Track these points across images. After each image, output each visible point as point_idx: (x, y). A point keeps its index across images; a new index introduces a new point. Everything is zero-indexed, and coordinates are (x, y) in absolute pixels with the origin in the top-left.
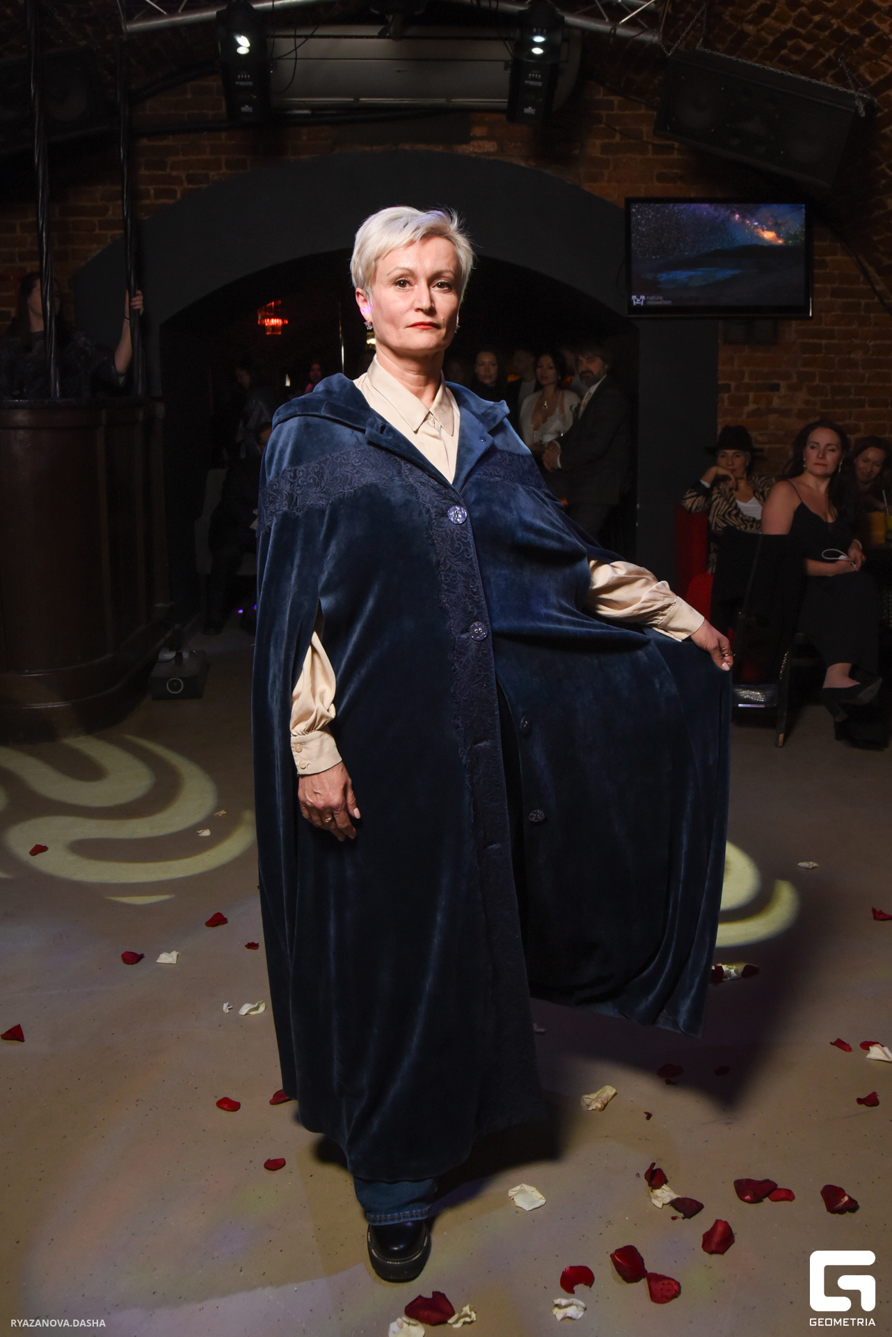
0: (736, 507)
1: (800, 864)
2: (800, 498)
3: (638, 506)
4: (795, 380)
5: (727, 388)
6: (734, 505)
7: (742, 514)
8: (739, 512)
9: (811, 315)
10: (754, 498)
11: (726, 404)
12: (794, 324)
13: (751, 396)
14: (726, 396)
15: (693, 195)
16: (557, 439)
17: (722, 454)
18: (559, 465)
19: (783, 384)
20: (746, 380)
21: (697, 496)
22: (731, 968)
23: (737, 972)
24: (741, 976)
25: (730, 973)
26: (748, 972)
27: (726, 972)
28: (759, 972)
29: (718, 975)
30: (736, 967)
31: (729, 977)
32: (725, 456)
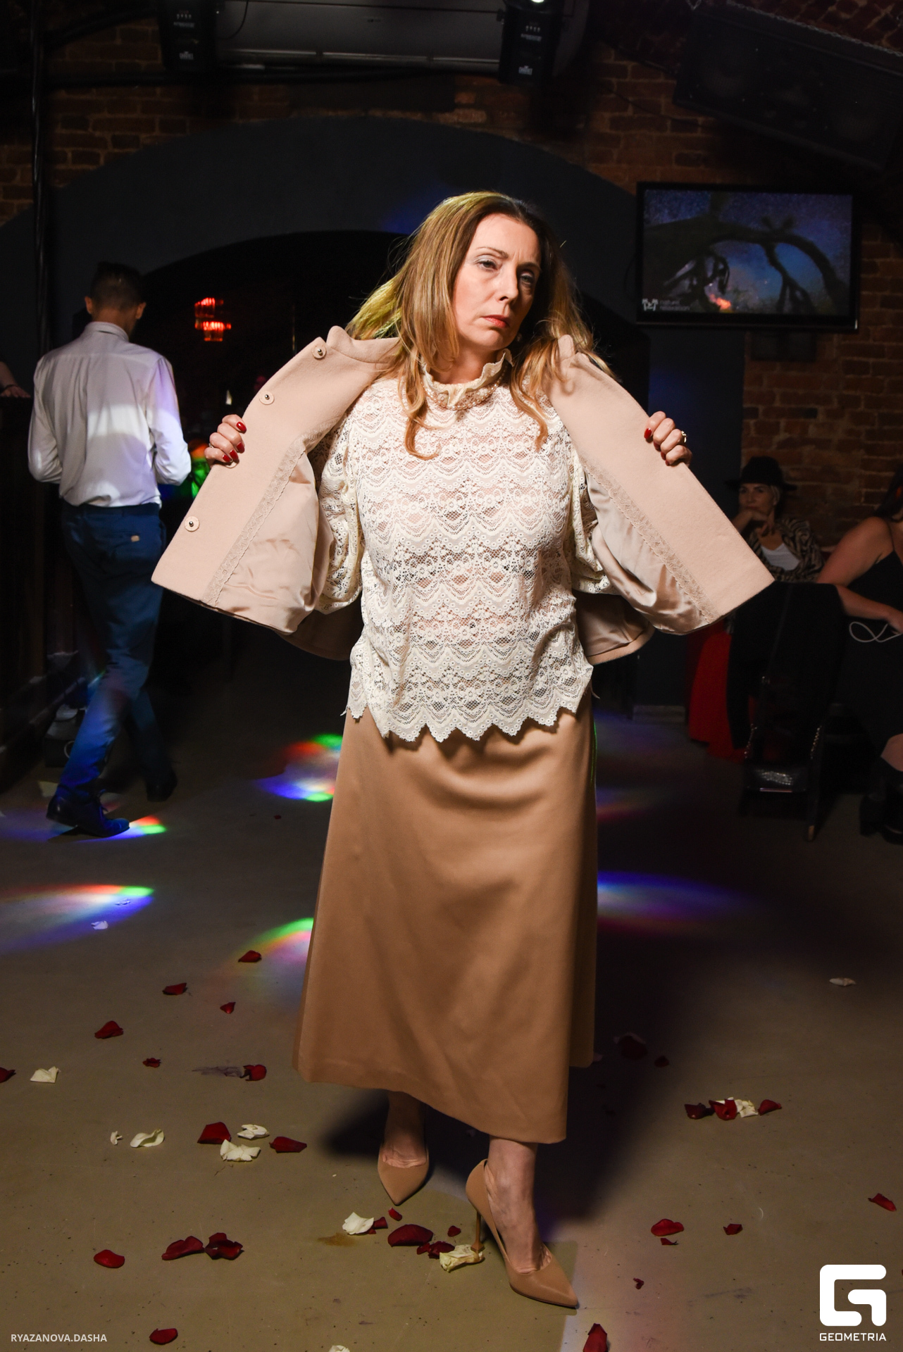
1: (833, 981)
5: (753, 412)
10: (783, 545)
11: (753, 433)
13: (783, 422)
14: (752, 422)
15: (718, 181)
17: (743, 488)
20: (777, 404)
22: (745, 1103)
23: (753, 1108)
24: (757, 1114)
25: (744, 1108)
26: (767, 1108)
27: (739, 1109)
28: (781, 1108)
29: (729, 1111)
30: (752, 1101)
31: (742, 1114)
32: (745, 491)
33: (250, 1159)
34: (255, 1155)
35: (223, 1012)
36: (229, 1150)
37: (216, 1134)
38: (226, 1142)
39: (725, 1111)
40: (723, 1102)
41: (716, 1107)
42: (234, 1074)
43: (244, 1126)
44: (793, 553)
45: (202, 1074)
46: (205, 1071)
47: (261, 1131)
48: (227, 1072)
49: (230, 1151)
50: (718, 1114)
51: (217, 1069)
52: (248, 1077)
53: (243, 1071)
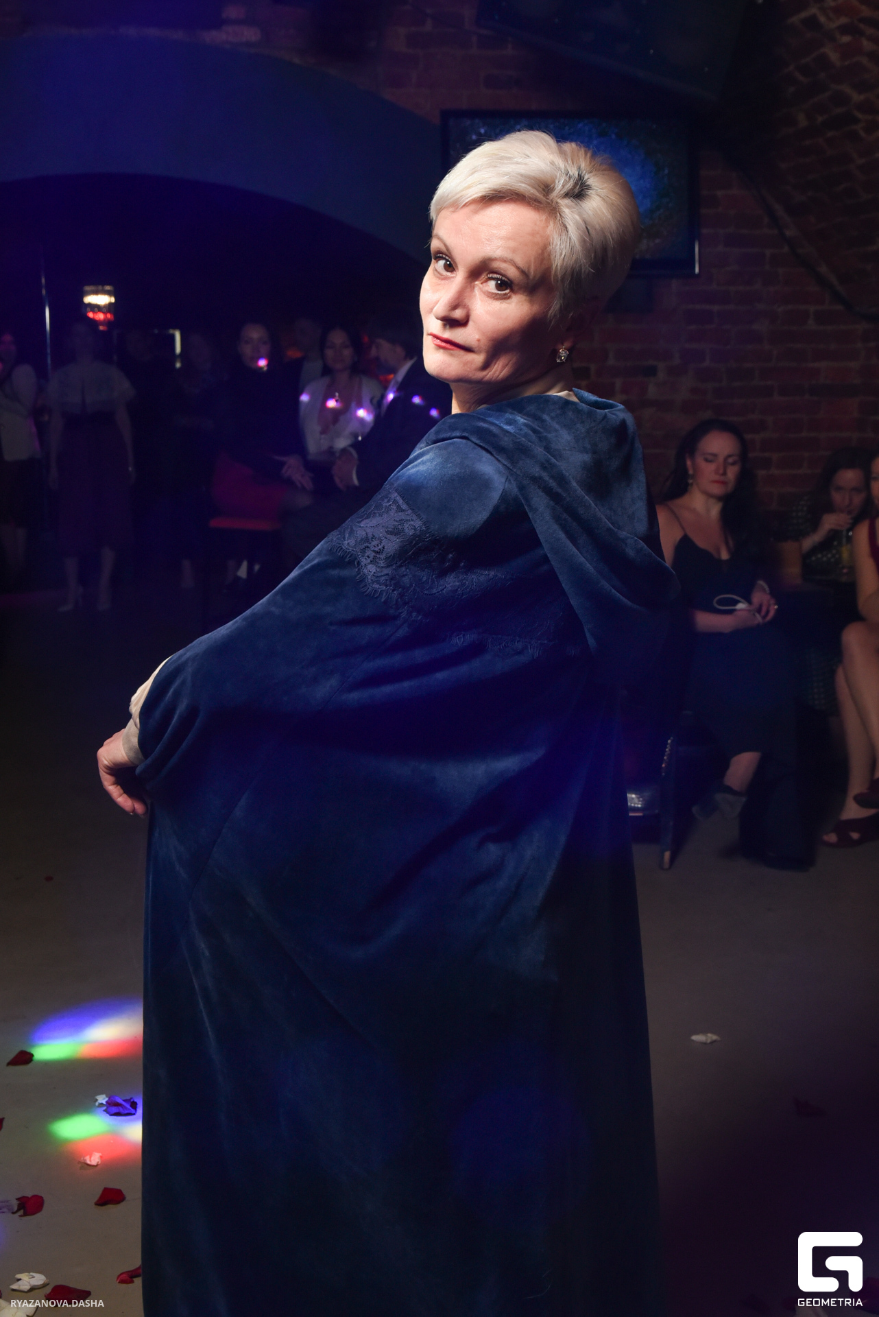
1: (694, 1038)
2: (683, 528)
4: (677, 360)
9: (697, 270)
12: (675, 284)
13: (619, 383)
16: (353, 446)
18: (356, 482)
19: (660, 366)
20: (611, 362)
42: (4, 1210)
43: (16, 1276)
47: (39, 1279)
52: (22, 1212)
53: (15, 1205)
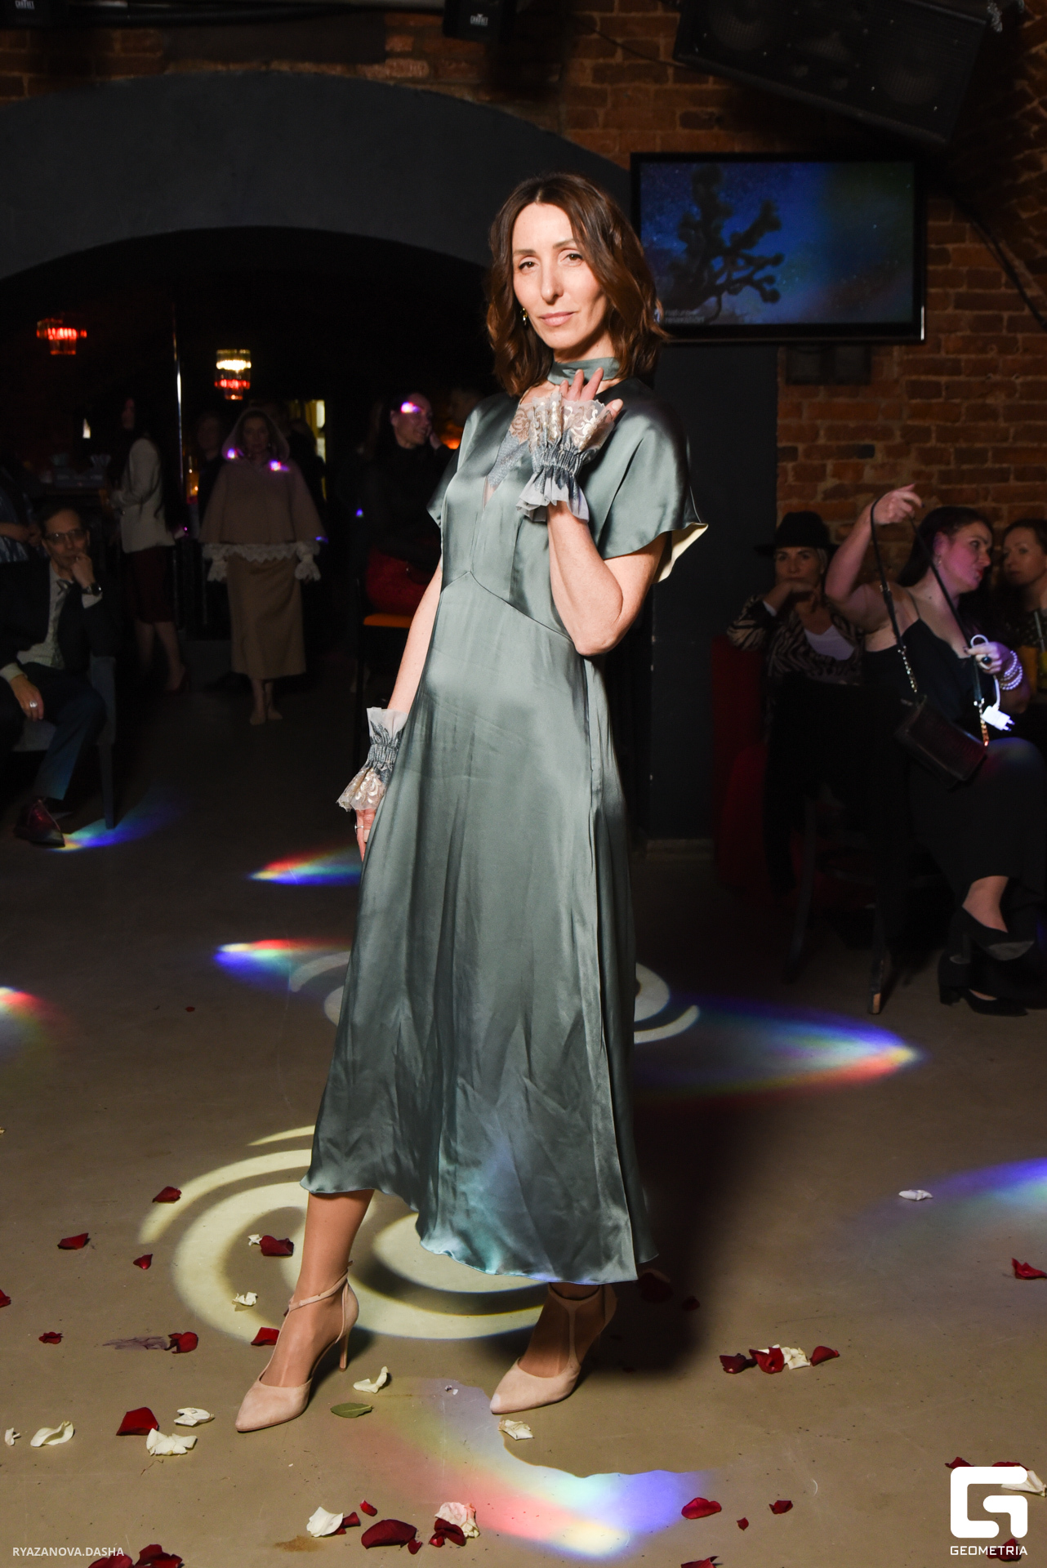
0: (805, 641)
1: (903, 1194)
3: (653, 639)
4: (898, 439)
5: (792, 453)
6: (801, 639)
7: (814, 652)
8: (809, 649)
9: (923, 337)
10: (832, 628)
11: (791, 479)
12: (897, 352)
13: (830, 465)
14: (790, 465)
15: (737, 148)
17: (780, 555)
19: (879, 445)
20: (822, 441)
21: (755, 627)
22: (794, 1351)
23: (804, 1357)
24: (809, 1364)
25: (793, 1357)
26: (821, 1356)
27: (787, 1359)
28: (838, 1356)
29: (775, 1362)
30: (802, 1349)
31: (791, 1365)
32: (785, 557)
33: (185, 1451)
34: (190, 1446)
35: (137, 1268)
36: (158, 1441)
37: (139, 1422)
38: (153, 1430)
39: (769, 1362)
40: (767, 1351)
41: (759, 1358)
42: (156, 1346)
43: (181, 1411)
44: (846, 638)
45: (116, 1348)
46: (119, 1345)
47: (203, 1414)
48: (147, 1345)
49: (156, 1441)
50: (761, 1366)
51: (135, 1341)
52: (175, 1349)
53: (168, 1341)
